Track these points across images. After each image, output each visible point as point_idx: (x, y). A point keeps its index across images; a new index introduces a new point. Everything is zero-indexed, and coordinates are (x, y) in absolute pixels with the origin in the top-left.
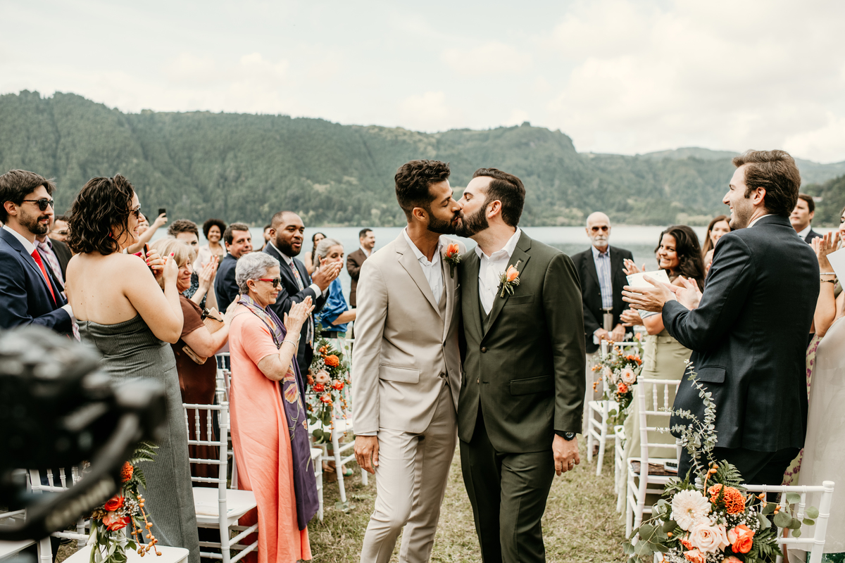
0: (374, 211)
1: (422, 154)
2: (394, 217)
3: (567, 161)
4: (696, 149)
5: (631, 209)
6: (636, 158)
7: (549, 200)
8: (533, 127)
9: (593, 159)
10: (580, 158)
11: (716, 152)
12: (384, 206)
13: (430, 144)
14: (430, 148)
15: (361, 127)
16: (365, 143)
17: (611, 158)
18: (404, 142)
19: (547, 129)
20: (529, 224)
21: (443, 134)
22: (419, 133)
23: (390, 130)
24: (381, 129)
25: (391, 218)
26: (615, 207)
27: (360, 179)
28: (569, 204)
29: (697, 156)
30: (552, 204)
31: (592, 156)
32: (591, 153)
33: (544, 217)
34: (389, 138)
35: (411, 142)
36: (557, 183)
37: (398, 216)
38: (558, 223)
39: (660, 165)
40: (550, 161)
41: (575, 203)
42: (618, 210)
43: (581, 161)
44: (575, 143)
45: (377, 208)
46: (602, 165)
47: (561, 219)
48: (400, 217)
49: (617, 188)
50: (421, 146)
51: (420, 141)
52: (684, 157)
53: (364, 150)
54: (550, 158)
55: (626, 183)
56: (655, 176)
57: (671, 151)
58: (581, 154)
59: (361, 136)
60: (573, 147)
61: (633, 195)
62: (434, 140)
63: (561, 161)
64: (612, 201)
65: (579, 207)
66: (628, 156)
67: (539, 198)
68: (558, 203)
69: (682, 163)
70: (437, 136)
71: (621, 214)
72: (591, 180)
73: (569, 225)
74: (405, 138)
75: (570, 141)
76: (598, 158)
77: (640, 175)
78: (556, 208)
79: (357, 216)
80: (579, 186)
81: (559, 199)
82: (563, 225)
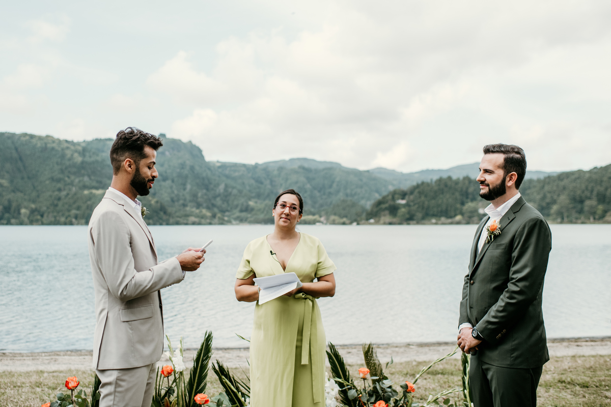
0: (23, 211)
1: (69, 160)
2: (42, 216)
3: (197, 168)
4: (305, 159)
5: (252, 209)
6: (256, 166)
7: (181, 202)
8: (168, 139)
9: (219, 167)
10: (209, 166)
11: (320, 162)
12: (33, 206)
13: (76, 151)
14: (76, 155)
15: (13, 135)
16: (16, 149)
17: (235, 166)
18: (53, 149)
19: (180, 141)
20: (164, 223)
21: (89, 143)
22: (67, 141)
23: (40, 138)
24: (32, 136)
25: (39, 217)
26: (239, 209)
27: (11, 182)
28: (199, 206)
29: (306, 165)
30: (184, 205)
31: (219, 164)
32: (218, 162)
33: (178, 217)
34: (39, 145)
35: (60, 149)
36: (189, 187)
37: (45, 216)
38: (190, 222)
39: (276, 173)
40: (183, 168)
41: (205, 205)
42: (241, 211)
43: (209, 169)
44: (204, 153)
45: (26, 208)
46: (227, 172)
47: (192, 219)
48: (47, 216)
49: (240, 192)
50: (68, 153)
51: (68, 148)
52: (295, 166)
53: (15, 155)
54: (183, 166)
55: (248, 188)
56: (272, 182)
57: (284, 161)
58: (209, 163)
59: (13, 143)
60: (202, 157)
61: (254, 198)
62: (80, 148)
63: (192, 168)
64: (236, 203)
65: (208, 208)
66: (249, 165)
67: (173, 201)
68: (190, 204)
69: (295, 172)
70: (83, 145)
71: (244, 215)
72: (218, 185)
73: (199, 224)
74: (54, 145)
75: (200, 151)
76: (224, 166)
77: (259, 181)
78: (188, 209)
79: (7, 215)
80: (207, 189)
81: (190, 201)
82: (194, 224)
